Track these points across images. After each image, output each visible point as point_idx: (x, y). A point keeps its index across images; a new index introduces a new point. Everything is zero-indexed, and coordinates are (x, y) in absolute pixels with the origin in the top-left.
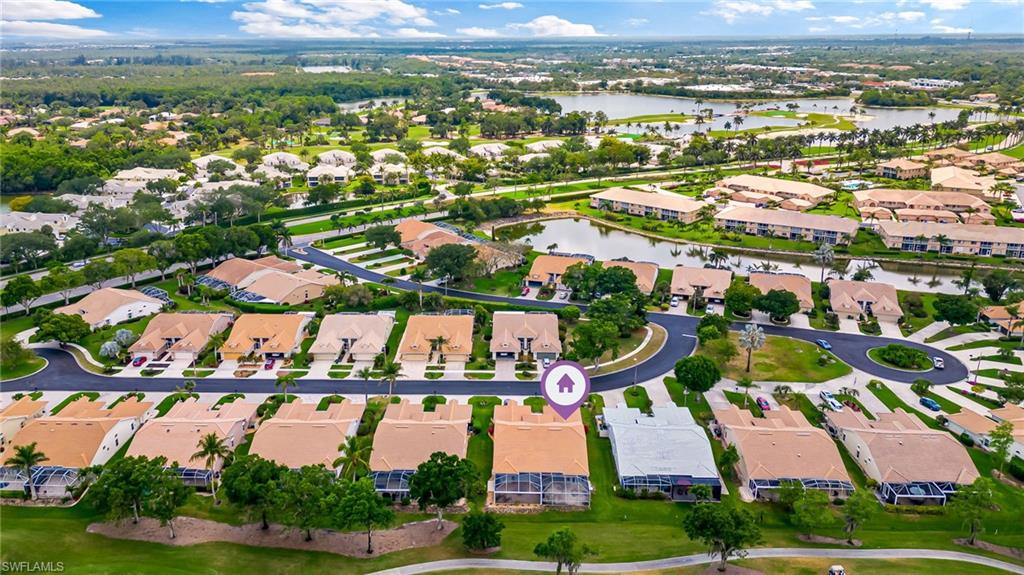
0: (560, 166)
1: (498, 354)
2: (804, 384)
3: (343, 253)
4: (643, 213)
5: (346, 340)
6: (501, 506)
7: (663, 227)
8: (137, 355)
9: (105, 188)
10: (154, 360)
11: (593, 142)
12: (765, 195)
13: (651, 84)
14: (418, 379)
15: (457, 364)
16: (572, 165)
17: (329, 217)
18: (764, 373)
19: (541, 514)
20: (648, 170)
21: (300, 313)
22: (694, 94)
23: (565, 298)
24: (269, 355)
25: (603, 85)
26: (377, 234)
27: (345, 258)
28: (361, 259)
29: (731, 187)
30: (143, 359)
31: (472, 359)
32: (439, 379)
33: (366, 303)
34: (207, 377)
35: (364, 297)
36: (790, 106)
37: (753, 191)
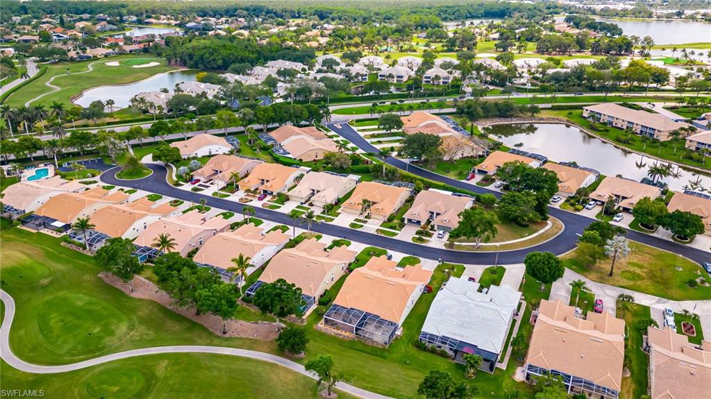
0: (576, 80)
1: (410, 221)
2: (657, 298)
3: (364, 130)
4: (625, 127)
5: (313, 190)
6: (328, 327)
7: (634, 141)
8: (196, 178)
9: (253, 72)
10: (204, 182)
11: (625, 62)
14: (344, 226)
15: (376, 221)
16: (588, 80)
17: (371, 104)
18: (626, 280)
19: (350, 341)
20: (664, 91)
21: (302, 167)
23: (499, 187)
24: (265, 191)
25: (679, 14)
26: (385, 120)
27: (362, 134)
28: (373, 136)
30: (199, 181)
31: (390, 220)
32: (358, 229)
33: (345, 167)
34: (224, 198)
35: (345, 163)
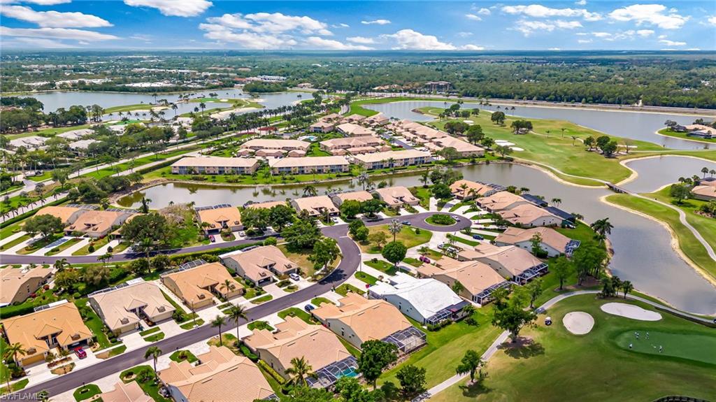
1: (259, 282)
5: (134, 310)
7: (242, 178)
12: (278, 150)
13: (91, 83)
22: (135, 90)
24: (70, 346)
25: (53, 85)
28: (30, 249)
29: (251, 148)
31: (244, 291)
36: (211, 95)
37: (267, 148)
